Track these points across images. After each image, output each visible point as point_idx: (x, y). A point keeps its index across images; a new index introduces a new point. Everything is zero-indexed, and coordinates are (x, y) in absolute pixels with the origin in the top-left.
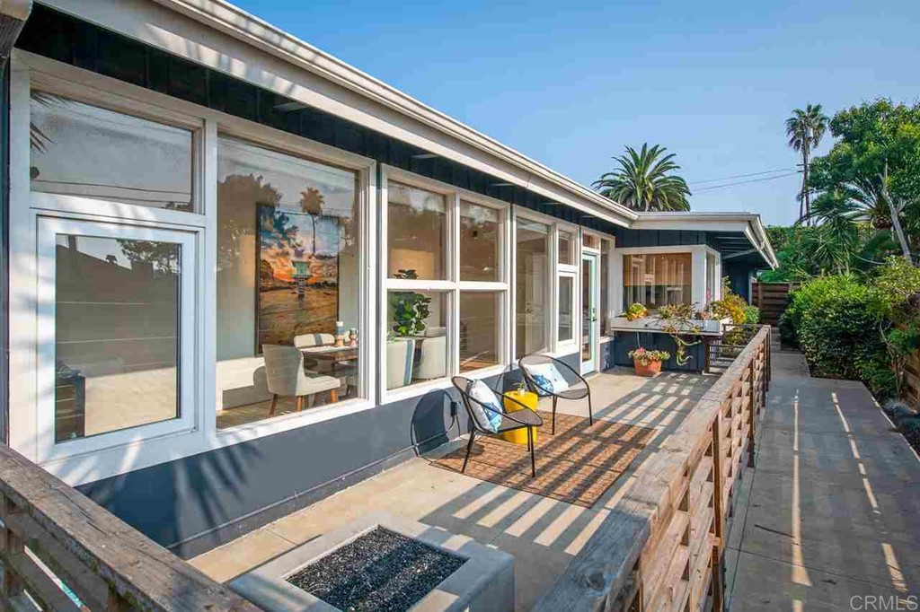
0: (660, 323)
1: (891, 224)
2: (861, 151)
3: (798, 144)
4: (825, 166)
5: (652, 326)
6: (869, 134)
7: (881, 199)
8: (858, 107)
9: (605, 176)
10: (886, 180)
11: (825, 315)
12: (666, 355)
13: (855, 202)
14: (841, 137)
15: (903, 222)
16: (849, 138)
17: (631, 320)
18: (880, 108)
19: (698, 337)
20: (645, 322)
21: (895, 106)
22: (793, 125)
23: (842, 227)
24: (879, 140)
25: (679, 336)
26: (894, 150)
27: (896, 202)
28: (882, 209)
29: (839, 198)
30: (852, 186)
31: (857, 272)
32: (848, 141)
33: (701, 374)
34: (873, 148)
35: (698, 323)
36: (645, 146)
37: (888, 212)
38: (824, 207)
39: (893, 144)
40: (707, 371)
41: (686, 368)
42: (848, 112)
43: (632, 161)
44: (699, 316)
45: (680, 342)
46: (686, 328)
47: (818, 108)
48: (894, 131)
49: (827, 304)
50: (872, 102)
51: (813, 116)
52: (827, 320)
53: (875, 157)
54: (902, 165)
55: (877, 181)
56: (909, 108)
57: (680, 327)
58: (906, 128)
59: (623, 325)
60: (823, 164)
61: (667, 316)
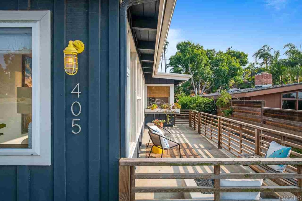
0: (162, 110)
2: (185, 56)
5: (159, 111)
6: (186, 51)
8: (183, 42)
10: (190, 66)
12: (165, 121)
14: (179, 51)
16: (182, 51)
17: (153, 110)
18: (188, 43)
19: (174, 114)
20: (157, 110)
21: (192, 43)
24: (189, 53)
25: (168, 114)
26: (193, 57)
29: (180, 70)
32: (181, 52)
33: (173, 126)
34: (188, 56)
35: (173, 110)
39: (193, 55)
40: (175, 126)
41: (171, 125)
42: (181, 43)
44: (173, 108)
45: (168, 116)
46: (170, 111)
48: (193, 51)
50: (187, 42)
52: (202, 108)
54: (194, 62)
56: (195, 45)
57: (168, 112)
58: (195, 51)
59: (150, 111)
60: (174, 59)
61: (164, 108)
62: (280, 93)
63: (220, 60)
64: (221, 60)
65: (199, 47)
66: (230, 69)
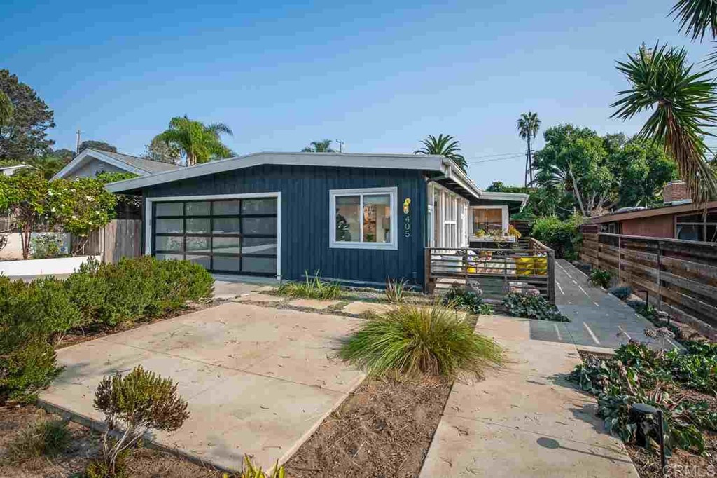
0: (490, 238)
1: (574, 188)
2: (560, 151)
3: (524, 135)
4: (542, 156)
5: (487, 239)
6: (562, 141)
7: (568, 175)
8: (557, 127)
9: (416, 152)
10: (571, 166)
11: (551, 234)
13: (556, 175)
14: (549, 142)
15: (579, 188)
16: (553, 143)
17: (479, 237)
18: (568, 128)
19: (506, 243)
20: (484, 237)
21: (575, 128)
22: (521, 124)
23: (551, 190)
24: (567, 146)
25: (498, 243)
26: (574, 151)
27: (575, 178)
28: (569, 180)
30: (555, 167)
31: (558, 215)
34: (564, 150)
35: (505, 237)
36: (441, 135)
37: (572, 181)
38: (542, 179)
39: (574, 149)
43: (432, 144)
44: (506, 235)
46: (502, 239)
47: (535, 115)
48: (574, 141)
49: (551, 230)
50: (564, 125)
51: (532, 119)
53: (565, 155)
54: (578, 159)
55: (567, 166)
56: (581, 129)
57: (498, 239)
58: (580, 141)
59: (474, 239)
60: (540, 155)
61: (493, 235)
62: (673, 215)
63: (632, 153)
64: (635, 154)
65: (586, 134)
66: (654, 169)
